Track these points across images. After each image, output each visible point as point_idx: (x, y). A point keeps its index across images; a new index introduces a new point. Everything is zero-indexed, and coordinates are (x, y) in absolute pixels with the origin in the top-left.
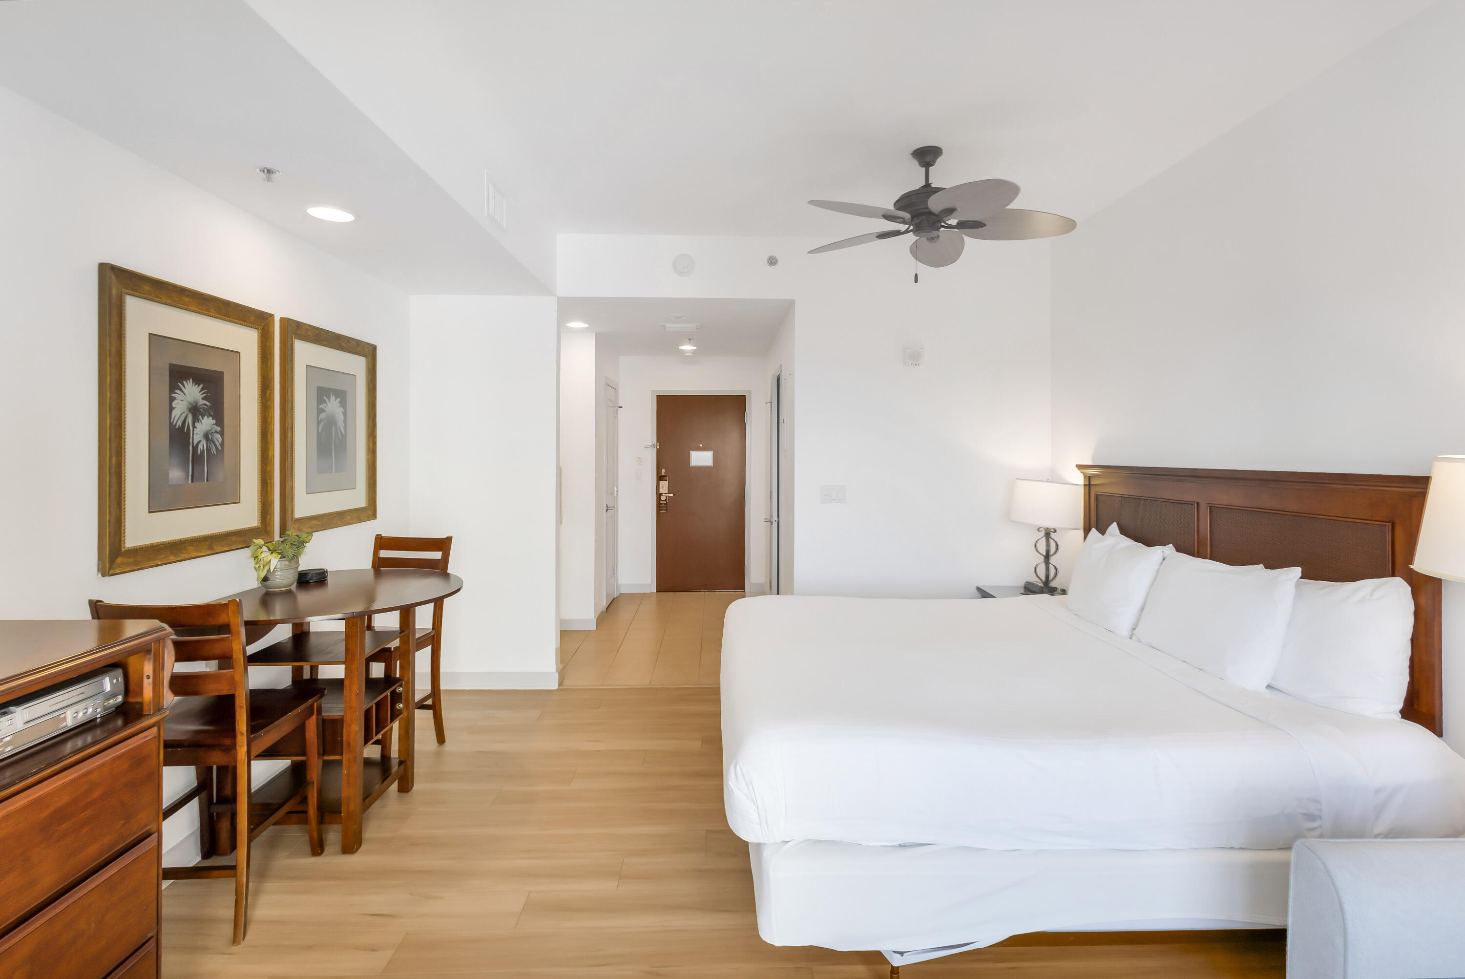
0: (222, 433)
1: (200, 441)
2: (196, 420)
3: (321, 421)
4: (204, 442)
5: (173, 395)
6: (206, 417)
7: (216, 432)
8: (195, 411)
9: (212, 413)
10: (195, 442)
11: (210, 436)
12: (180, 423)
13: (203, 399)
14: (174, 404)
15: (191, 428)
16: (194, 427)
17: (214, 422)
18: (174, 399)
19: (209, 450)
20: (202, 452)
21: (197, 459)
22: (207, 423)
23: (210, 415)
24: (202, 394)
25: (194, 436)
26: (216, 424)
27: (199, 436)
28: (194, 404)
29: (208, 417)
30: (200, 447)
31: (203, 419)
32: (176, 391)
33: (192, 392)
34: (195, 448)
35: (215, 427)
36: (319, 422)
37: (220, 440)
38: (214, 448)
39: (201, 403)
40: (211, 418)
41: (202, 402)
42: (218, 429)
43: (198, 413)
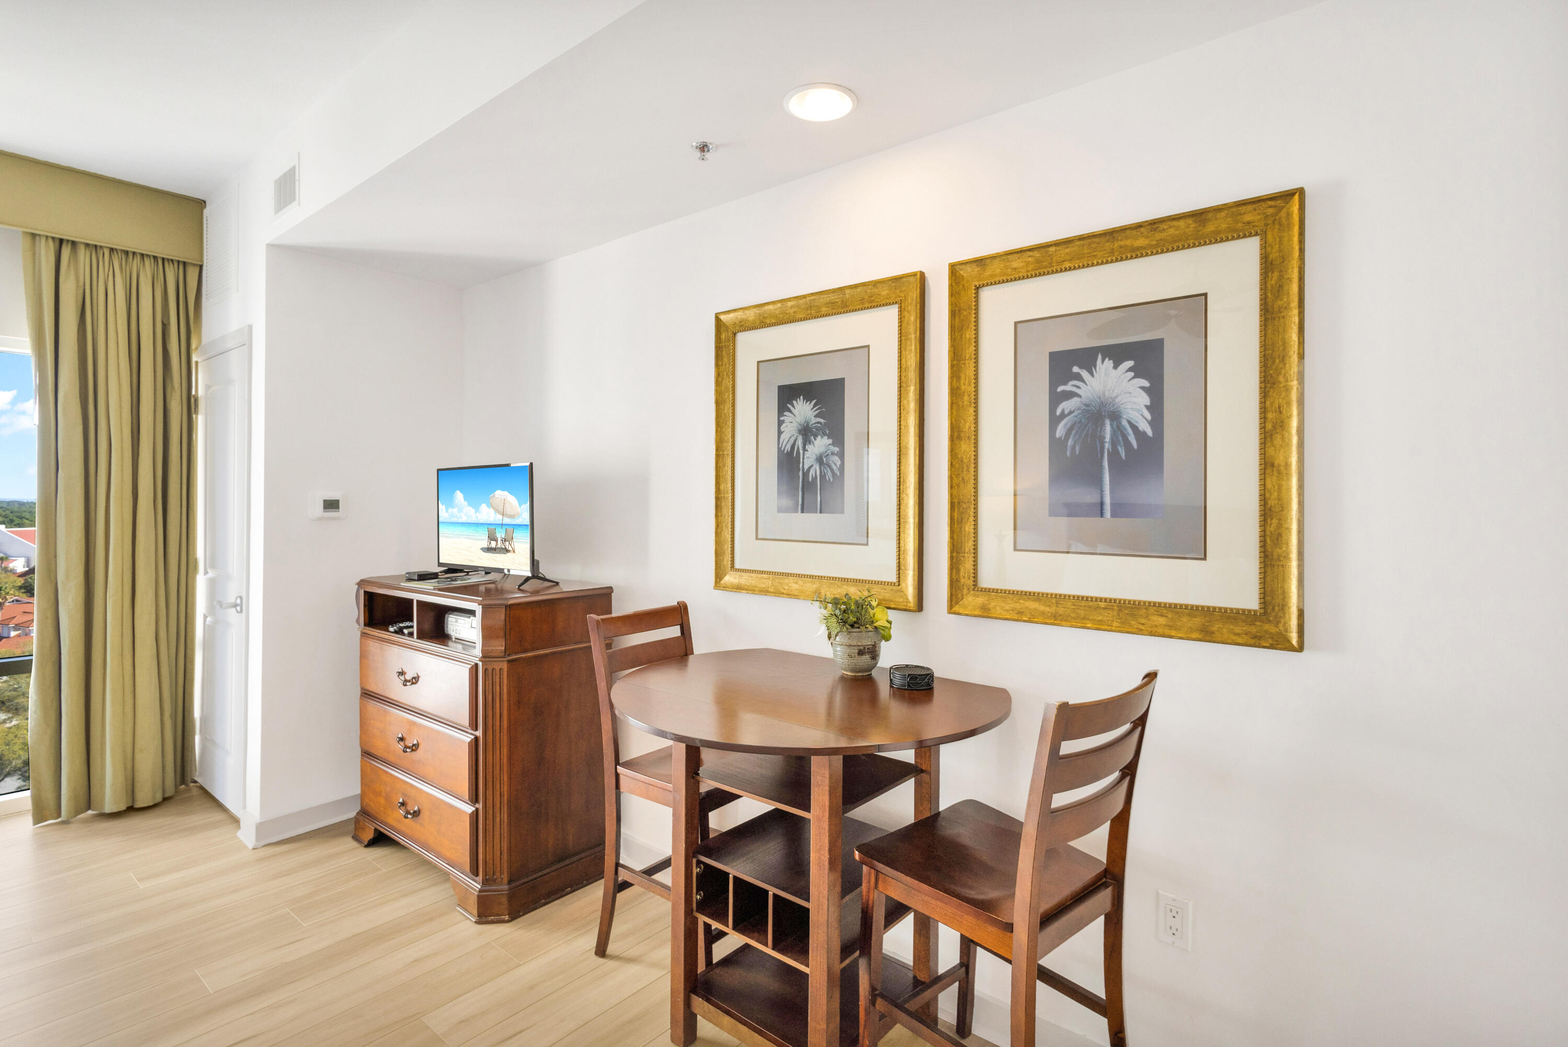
0: (841, 456)
1: (812, 466)
2: (806, 441)
3: (1063, 416)
4: (817, 467)
5: (781, 419)
6: (819, 437)
7: (833, 454)
8: (807, 432)
9: (827, 432)
10: (806, 467)
11: (824, 459)
12: (788, 447)
13: (816, 416)
14: (782, 428)
15: (801, 452)
16: (805, 450)
17: (830, 441)
18: (783, 422)
19: (823, 476)
20: (815, 479)
21: (808, 486)
22: (821, 444)
23: (824, 434)
24: (815, 411)
25: (805, 460)
26: (833, 444)
27: (810, 460)
28: (805, 425)
29: (822, 437)
30: (812, 472)
31: (815, 439)
32: (785, 413)
33: (803, 410)
34: (806, 474)
35: (832, 448)
36: (1054, 420)
37: (839, 463)
38: (830, 474)
39: (814, 422)
40: (826, 437)
41: (814, 420)
42: (836, 449)
43: (809, 434)
